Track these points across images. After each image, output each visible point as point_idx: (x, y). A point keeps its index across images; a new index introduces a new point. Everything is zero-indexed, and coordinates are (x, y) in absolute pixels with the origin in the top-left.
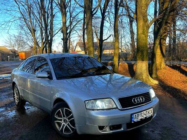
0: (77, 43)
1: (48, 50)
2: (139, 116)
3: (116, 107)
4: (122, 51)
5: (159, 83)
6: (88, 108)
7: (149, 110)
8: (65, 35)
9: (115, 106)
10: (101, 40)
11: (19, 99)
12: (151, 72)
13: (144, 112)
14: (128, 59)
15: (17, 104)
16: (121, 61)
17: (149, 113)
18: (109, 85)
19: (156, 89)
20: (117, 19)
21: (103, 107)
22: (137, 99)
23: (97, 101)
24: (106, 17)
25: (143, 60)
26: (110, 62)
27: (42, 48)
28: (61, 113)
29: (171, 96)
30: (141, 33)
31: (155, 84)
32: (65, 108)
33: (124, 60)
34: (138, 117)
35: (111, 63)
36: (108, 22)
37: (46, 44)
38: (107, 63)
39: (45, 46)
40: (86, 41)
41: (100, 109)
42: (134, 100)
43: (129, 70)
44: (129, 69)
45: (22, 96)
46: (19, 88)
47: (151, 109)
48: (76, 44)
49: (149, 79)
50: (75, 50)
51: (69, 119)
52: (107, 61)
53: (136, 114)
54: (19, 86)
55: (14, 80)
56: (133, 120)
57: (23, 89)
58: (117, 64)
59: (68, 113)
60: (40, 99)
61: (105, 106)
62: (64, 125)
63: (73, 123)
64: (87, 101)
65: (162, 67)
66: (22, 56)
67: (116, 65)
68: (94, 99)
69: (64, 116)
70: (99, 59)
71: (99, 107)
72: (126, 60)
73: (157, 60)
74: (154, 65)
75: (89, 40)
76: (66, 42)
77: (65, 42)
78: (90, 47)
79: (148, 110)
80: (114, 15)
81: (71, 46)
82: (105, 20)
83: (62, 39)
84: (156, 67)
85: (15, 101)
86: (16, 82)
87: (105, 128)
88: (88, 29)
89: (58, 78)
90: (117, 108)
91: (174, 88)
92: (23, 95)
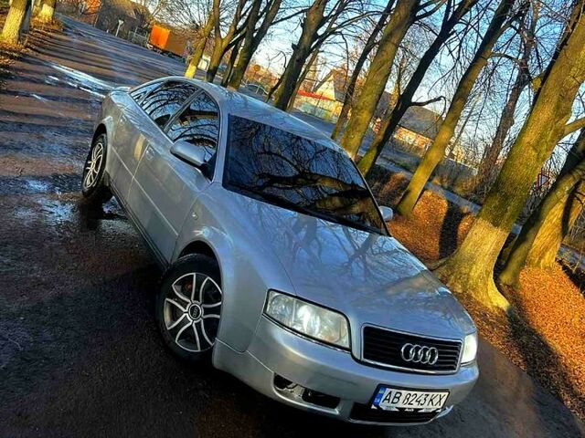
0: (332, 72)
1: (238, 56)
2: (398, 398)
3: (348, 346)
4: (452, 155)
5: (510, 311)
6: (269, 314)
7: (436, 394)
8: (306, 38)
9: (345, 343)
10: (405, 99)
11: (98, 181)
12: (503, 263)
13: (419, 393)
14: (458, 190)
15: (86, 189)
16: (436, 184)
17: (431, 400)
18: (353, 265)
19: (491, 324)
20: (481, 61)
21: (312, 331)
22: (417, 349)
23: (302, 305)
24: (452, 37)
25: (496, 224)
26: (402, 174)
27: (225, 44)
28: (192, 283)
29: (522, 368)
30: (529, 143)
31: (498, 308)
32: (209, 278)
33: (446, 185)
34: (396, 400)
35: (403, 179)
36: (450, 52)
37: (241, 38)
38: (392, 173)
39: (236, 43)
40: (361, 77)
41: (302, 331)
42: (407, 349)
43: (444, 226)
44: (446, 220)
45: (109, 177)
46: (112, 151)
47: (442, 394)
48: (328, 71)
49: (486, 284)
50: (316, 89)
51: (207, 311)
52: (391, 167)
53: (394, 391)
54: (114, 145)
55: (108, 120)
56: (376, 400)
57: (118, 160)
58: (416, 190)
59: (212, 295)
60: (154, 213)
61: (317, 331)
62: (185, 321)
63: (212, 326)
64: (277, 294)
65: (542, 261)
66: (157, 39)
67: (412, 194)
68: (296, 297)
69: (197, 298)
70: (375, 152)
71: (300, 322)
72: (450, 190)
73: (539, 235)
74: (523, 248)
75: (368, 88)
76: (301, 62)
77: (297, 57)
78: (362, 109)
79: (431, 394)
80: (480, 41)
81: (309, 75)
82: (446, 44)
83: (293, 46)
84: (527, 254)
85: (83, 178)
86: (110, 129)
87: (290, 386)
88: (383, 53)
89: (228, 184)
90: (350, 350)
91: (546, 346)
92: (112, 175)
